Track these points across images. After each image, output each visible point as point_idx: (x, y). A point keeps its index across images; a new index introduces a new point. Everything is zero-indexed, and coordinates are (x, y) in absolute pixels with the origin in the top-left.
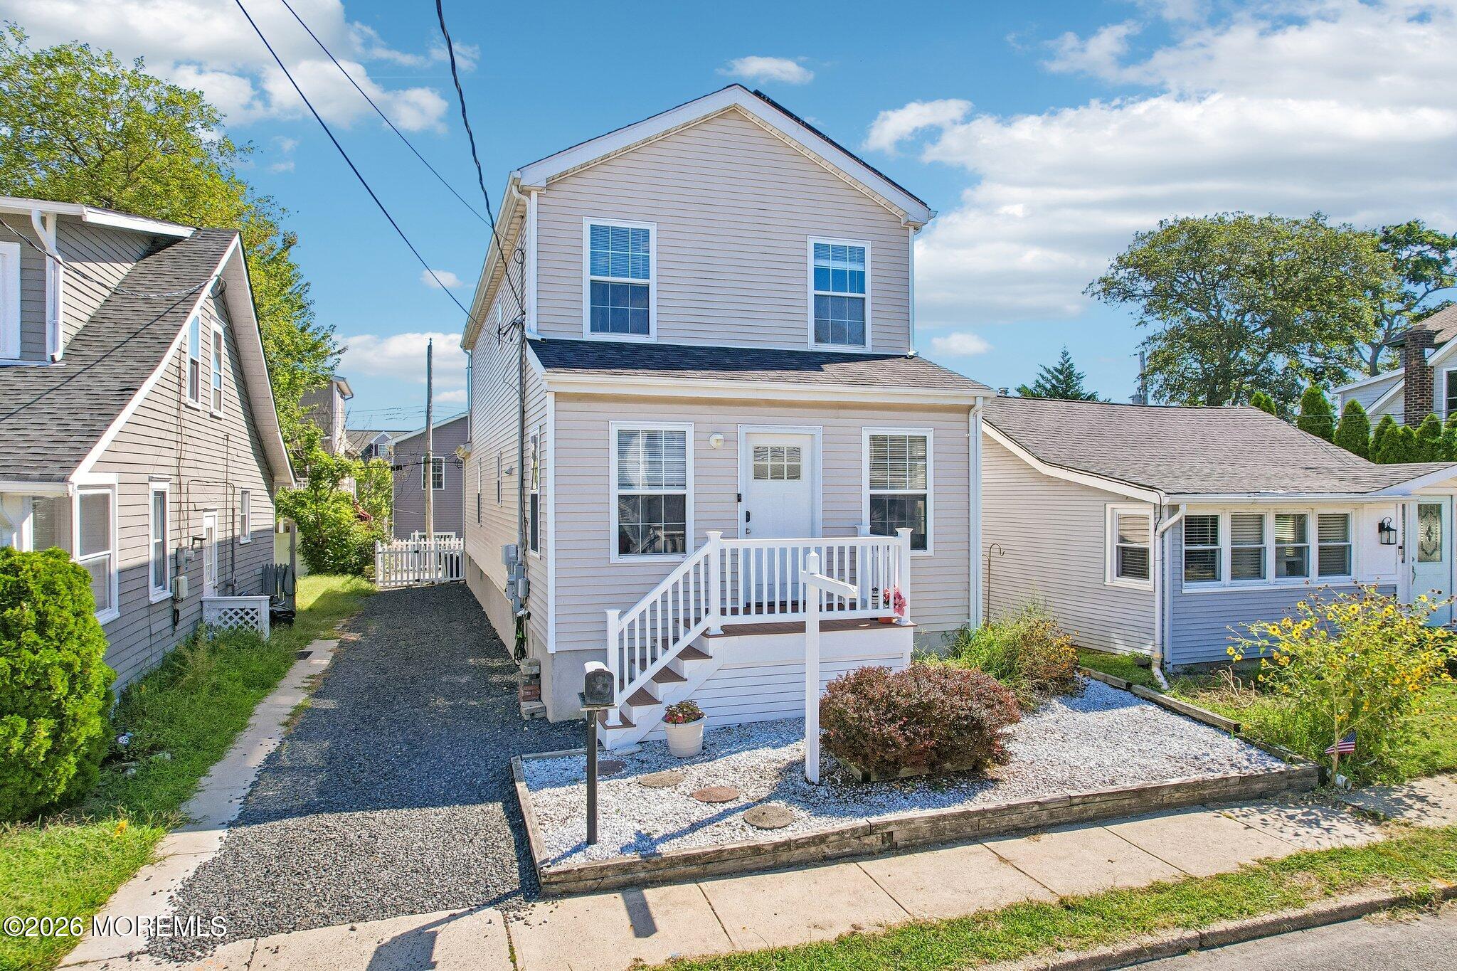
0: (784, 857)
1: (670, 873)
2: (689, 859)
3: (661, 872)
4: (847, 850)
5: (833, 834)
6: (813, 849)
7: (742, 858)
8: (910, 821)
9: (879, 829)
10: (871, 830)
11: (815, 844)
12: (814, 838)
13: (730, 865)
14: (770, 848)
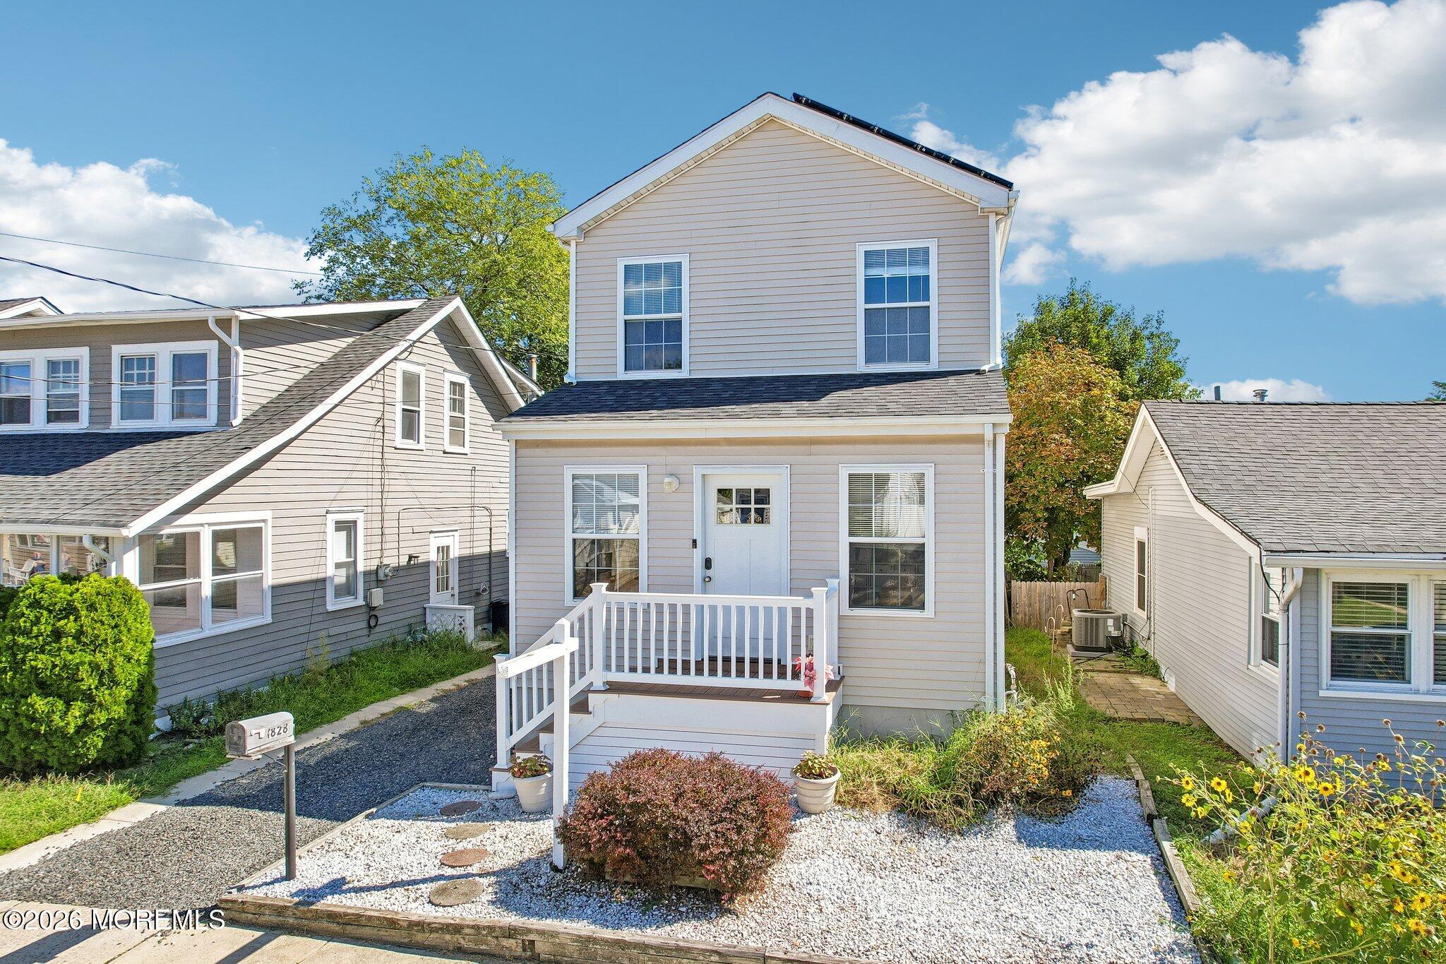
0: (419, 937)
1: (315, 925)
2: (332, 916)
3: (306, 922)
4: (483, 947)
5: (468, 926)
6: (448, 937)
7: (379, 928)
8: (554, 934)
9: (519, 934)
10: (511, 932)
11: (449, 932)
12: (448, 925)
13: (367, 932)
14: (405, 924)
